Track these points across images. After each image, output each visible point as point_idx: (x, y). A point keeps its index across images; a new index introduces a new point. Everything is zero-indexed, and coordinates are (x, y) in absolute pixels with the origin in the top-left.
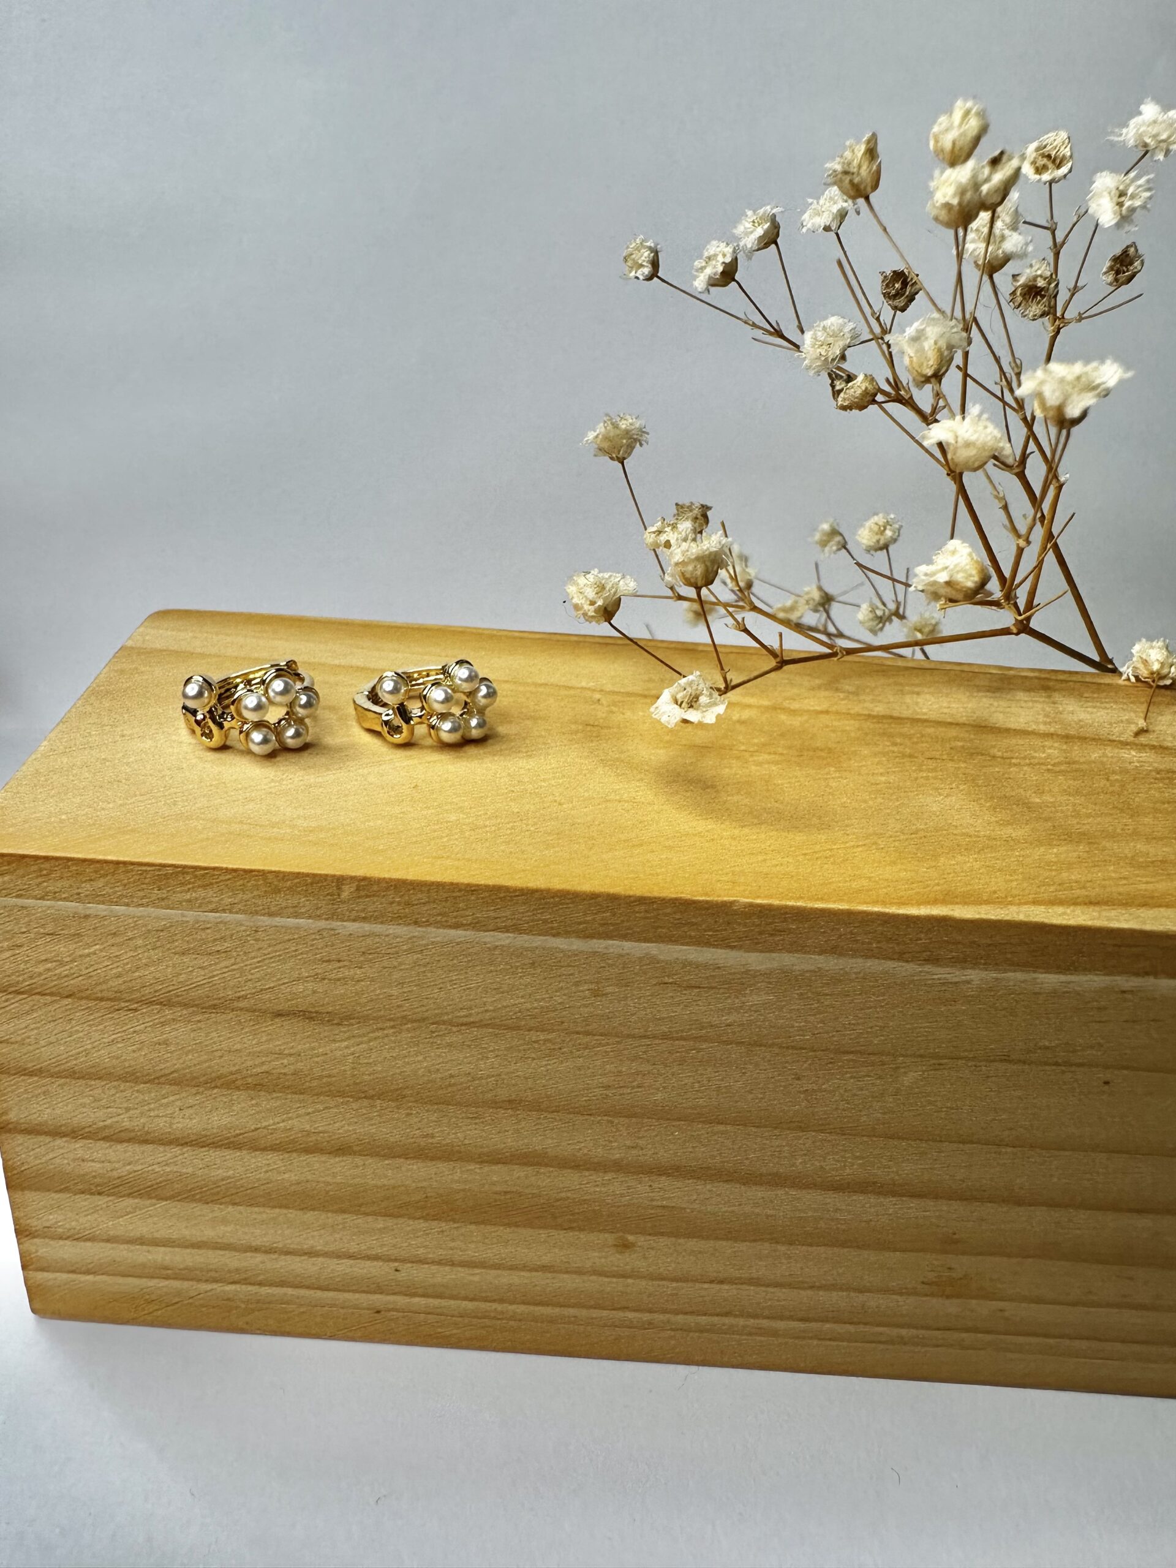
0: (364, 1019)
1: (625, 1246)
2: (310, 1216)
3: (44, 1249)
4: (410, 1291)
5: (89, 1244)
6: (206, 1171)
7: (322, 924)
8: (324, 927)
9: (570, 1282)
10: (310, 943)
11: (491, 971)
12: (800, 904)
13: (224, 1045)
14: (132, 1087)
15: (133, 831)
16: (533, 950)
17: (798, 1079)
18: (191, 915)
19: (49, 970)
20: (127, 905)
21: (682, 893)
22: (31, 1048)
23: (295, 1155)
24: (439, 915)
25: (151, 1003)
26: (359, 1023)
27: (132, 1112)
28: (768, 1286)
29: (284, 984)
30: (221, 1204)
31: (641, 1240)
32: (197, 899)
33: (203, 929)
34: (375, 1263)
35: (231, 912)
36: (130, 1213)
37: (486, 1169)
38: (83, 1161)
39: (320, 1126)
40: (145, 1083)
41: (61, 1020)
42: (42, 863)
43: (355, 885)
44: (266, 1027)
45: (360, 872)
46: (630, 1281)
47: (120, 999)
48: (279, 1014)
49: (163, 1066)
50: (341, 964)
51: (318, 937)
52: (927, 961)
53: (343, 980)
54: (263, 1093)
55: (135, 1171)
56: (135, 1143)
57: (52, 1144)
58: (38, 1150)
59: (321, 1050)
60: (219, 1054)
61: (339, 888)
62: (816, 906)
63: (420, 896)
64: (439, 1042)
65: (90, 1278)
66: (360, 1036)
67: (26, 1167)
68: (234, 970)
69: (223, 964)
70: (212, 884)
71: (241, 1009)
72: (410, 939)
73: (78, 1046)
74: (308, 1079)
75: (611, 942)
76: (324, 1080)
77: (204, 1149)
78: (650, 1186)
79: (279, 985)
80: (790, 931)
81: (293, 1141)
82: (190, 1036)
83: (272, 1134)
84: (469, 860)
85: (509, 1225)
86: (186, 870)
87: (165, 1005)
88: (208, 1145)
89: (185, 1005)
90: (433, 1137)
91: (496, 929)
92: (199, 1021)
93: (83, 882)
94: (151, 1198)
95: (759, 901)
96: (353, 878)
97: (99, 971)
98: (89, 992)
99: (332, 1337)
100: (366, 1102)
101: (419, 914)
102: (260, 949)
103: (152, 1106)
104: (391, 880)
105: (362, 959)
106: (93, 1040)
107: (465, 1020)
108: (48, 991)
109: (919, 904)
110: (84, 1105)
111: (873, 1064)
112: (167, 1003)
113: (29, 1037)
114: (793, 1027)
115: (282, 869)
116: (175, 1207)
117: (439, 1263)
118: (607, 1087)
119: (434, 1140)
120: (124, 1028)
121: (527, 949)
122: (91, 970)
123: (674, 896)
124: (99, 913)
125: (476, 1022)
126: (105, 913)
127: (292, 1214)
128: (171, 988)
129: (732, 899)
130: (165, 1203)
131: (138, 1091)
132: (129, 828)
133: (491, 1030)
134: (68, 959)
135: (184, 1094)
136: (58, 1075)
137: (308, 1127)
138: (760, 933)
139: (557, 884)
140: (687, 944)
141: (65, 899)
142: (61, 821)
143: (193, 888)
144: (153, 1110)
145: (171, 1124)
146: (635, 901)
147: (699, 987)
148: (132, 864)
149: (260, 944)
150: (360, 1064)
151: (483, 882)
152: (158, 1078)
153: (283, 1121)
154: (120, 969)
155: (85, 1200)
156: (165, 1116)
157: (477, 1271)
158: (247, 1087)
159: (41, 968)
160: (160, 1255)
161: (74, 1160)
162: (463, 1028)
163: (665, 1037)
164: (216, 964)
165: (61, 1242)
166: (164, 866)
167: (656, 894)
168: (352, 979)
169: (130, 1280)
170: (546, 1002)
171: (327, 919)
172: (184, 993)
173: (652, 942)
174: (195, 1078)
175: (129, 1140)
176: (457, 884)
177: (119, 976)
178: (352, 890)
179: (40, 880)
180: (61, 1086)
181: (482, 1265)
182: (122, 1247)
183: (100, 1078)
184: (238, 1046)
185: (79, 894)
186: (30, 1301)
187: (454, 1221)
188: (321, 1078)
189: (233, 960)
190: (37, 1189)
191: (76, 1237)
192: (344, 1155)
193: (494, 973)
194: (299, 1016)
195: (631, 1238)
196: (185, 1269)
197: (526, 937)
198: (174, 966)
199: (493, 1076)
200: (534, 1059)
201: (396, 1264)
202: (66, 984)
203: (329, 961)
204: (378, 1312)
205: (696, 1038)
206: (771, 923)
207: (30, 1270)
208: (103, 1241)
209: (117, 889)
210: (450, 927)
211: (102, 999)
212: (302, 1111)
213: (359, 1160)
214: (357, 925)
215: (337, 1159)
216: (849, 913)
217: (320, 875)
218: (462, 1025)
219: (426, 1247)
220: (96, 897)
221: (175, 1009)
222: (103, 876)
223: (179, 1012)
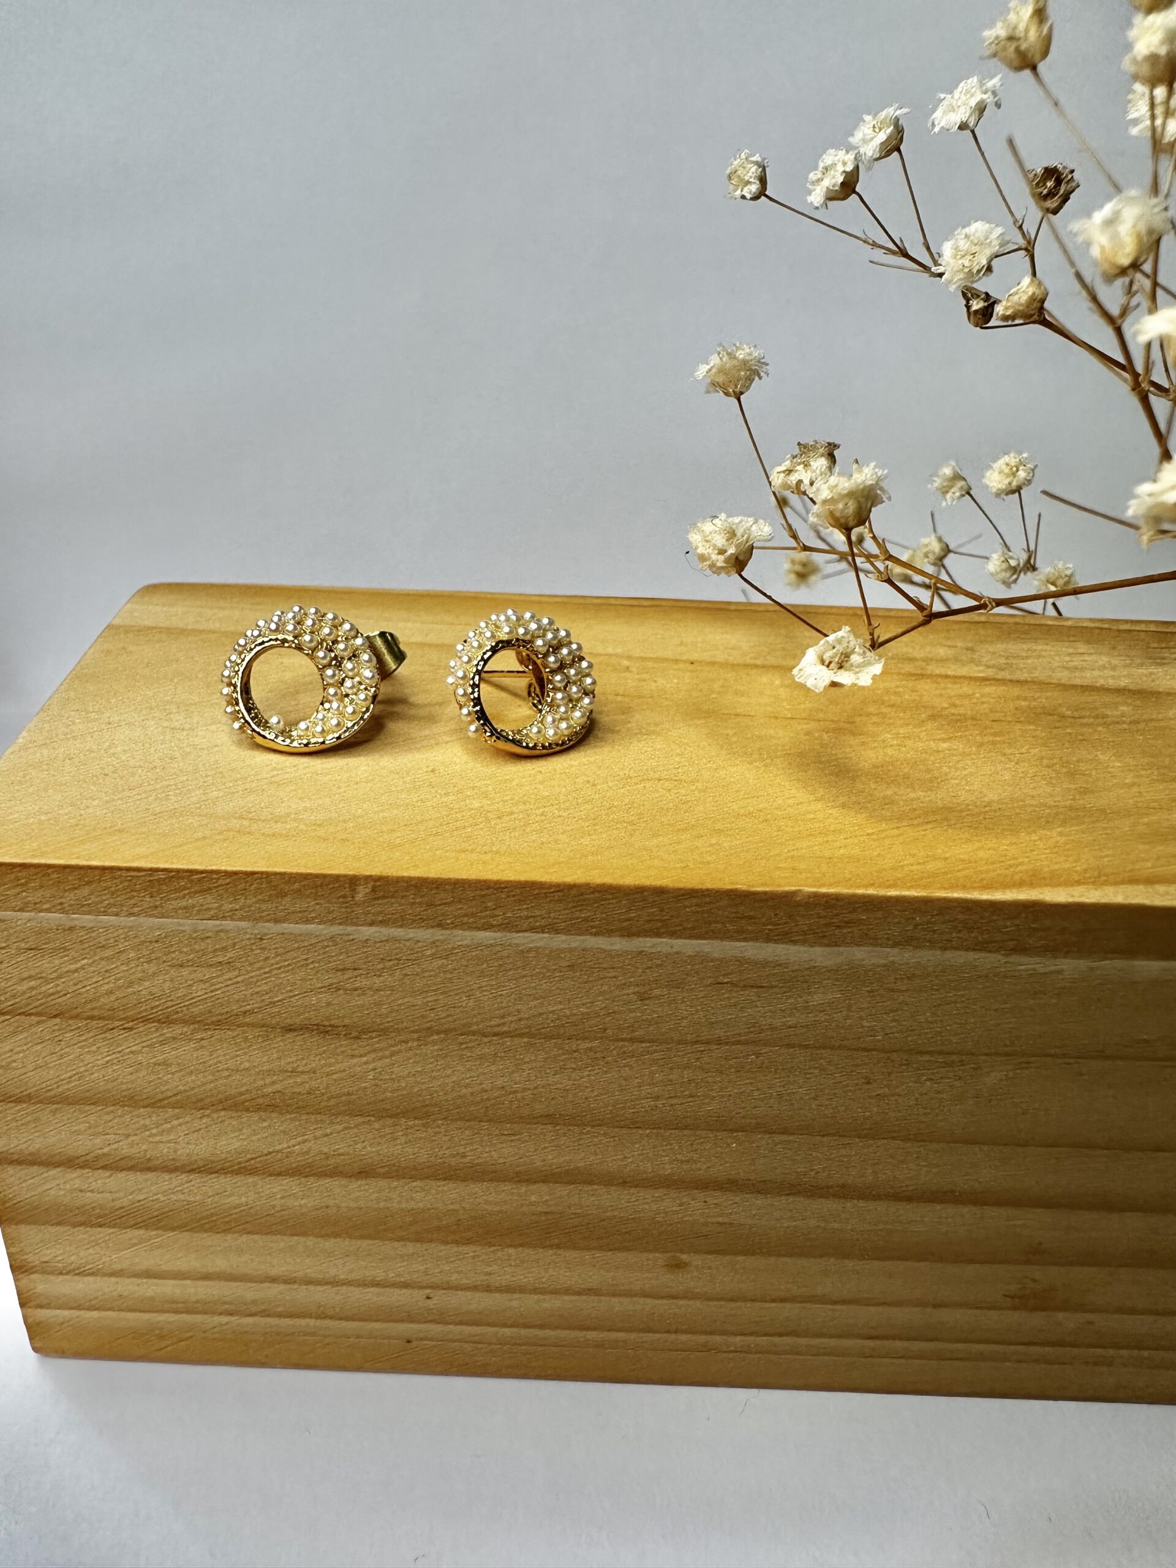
0: (384, 1032)
1: (678, 1266)
2: (329, 1244)
3: (41, 1285)
4: (441, 1318)
5: (91, 1279)
6: (217, 1198)
7: (336, 929)
8: (337, 932)
9: (619, 1305)
10: (321, 951)
11: (524, 976)
12: (871, 891)
13: (231, 1064)
14: (131, 1112)
15: (120, 831)
16: (571, 950)
17: (869, 1083)
18: (187, 924)
19: (32, 988)
20: (117, 915)
21: (737, 883)
22: (18, 1072)
23: (312, 1179)
24: (465, 915)
25: (146, 1020)
26: (379, 1036)
27: (131, 1138)
28: (835, 1303)
29: (295, 996)
30: (234, 1233)
31: (697, 1260)
32: (194, 906)
33: (203, 939)
34: (404, 1291)
35: (232, 919)
36: (135, 1245)
37: (524, 1189)
38: (81, 1191)
39: (342, 1147)
40: (144, 1107)
41: (50, 1042)
42: (20, 872)
43: (370, 886)
44: (277, 1042)
45: (375, 870)
46: (682, 1302)
47: (111, 1018)
48: (289, 1029)
49: (164, 1089)
50: (356, 973)
51: (330, 944)
52: (1015, 950)
53: (361, 991)
54: (274, 1115)
55: (139, 1201)
56: (137, 1171)
57: (45, 1175)
58: (32, 1181)
59: (338, 1066)
60: (226, 1073)
61: (354, 891)
62: (889, 894)
63: (443, 895)
64: (469, 1054)
65: (95, 1314)
66: (381, 1050)
67: (18, 1200)
68: (238, 983)
69: (226, 977)
70: (210, 889)
71: (247, 1025)
72: (434, 942)
73: (69, 1069)
74: (325, 1098)
75: (660, 940)
76: (343, 1098)
77: (213, 1175)
78: (705, 1202)
79: (291, 997)
80: (860, 922)
81: (310, 1165)
82: (192, 1055)
83: (288, 1157)
84: (497, 852)
85: (551, 1247)
86: (180, 874)
87: (164, 1023)
88: (217, 1172)
89: (185, 1022)
90: (464, 1157)
91: (532, 929)
92: (202, 1039)
93: (66, 891)
94: (156, 1229)
95: (824, 890)
96: (368, 878)
97: (88, 988)
98: (79, 1010)
99: (359, 1369)
100: (389, 1121)
101: (443, 915)
102: (267, 959)
103: (154, 1131)
104: (411, 879)
105: (381, 966)
106: (86, 1063)
107: (496, 1030)
108: (33, 1011)
109: (1005, 886)
110: (78, 1133)
111: (952, 1064)
112: (166, 1021)
113: (14, 1061)
114: (863, 1027)
115: (289, 871)
116: (184, 1237)
117: (475, 1288)
118: (657, 1098)
119: (466, 1160)
120: (120, 1049)
121: (563, 951)
122: (79, 986)
123: (729, 887)
124: (85, 925)
125: (510, 1032)
126: (91, 925)
127: (310, 1241)
128: (170, 1004)
129: (793, 888)
130: (171, 1234)
131: (138, 1116)
132: (117, 828)
133: (526, 1040)
134: (54, 975)
135: (188, 1119)
136: (51, 1101)
137: (326, 1150)
138: (828, 925)
139: (598, 877)
140: (745, 940)
141: (48, 910)
142: (41, 823)
143: (189, 893)
144: (155, 1135)
145: (175, 1152)
146: (683, 895)
147: (759, 987)
148: (120, 869)
149: (266, 954)
150: (381, 1080)
151: (512, 878)
152: (160, 1100)
153: (299, 1144)
154: (112, 985)
155: (86, 1232)
156: (169, 1142)
157: (517, 1296)
158: (259, 1108)
159: (25, 986)
160: (168, 1288)
161: (71, 1191)
162: (495, 1038)
163: (719, 1042)
164: (218, 977)
165: (61, 1278)
166: (157, 870)
167: (709, 885)
168: (370, 989)
169: (137, 1315)
170: (587, 1008)
171: (340, 924)
172: (184, 1008)
173: (705, 939)
174: (201, 1100)
175: (130, 1169)
176: (485, 881)
177: (110, 992)
178: (367, 890)
179: (18, 890)
180: (54, 1112)
181: (522, 1290)
182: (127, 1281)
183: (93, 1104)
184: (247, 1065)
185: (61, 904)
186: (31, 1339)
187: (491, 1245)
188: (339, 1096)
189: (237, 973)
190: (30, 1223)
191: (77, 1272)
192: (366, 1178)
193: (529, 979)
194: (312, 1031)
195: (684, 1257)
196: (197, 1302)
197: (563, 937)
198: (172, 980)
199: (529, 1089)
200: (574, 1069)
201: (429, 1291)
202: (54, 1002)
203: (344, 969)
204: (409, 1342)
205: (754, 1042)
206: (837, 915)
207: (29, 1307)
208: (104, 1275)
209: (104, 898)
210: (478, 929)
211: (92, 1018)
212: (318, 1133)
213: (383, 1183)
214: (373, 929)
215: (359, 1183)
216: (927, 902)
217: (331, 876)
218: (495, 1035)
219: (459, 1273)
220: (81, 908)
221: (175, 1027)
222: (89, 883)
223: (178, 1030)
